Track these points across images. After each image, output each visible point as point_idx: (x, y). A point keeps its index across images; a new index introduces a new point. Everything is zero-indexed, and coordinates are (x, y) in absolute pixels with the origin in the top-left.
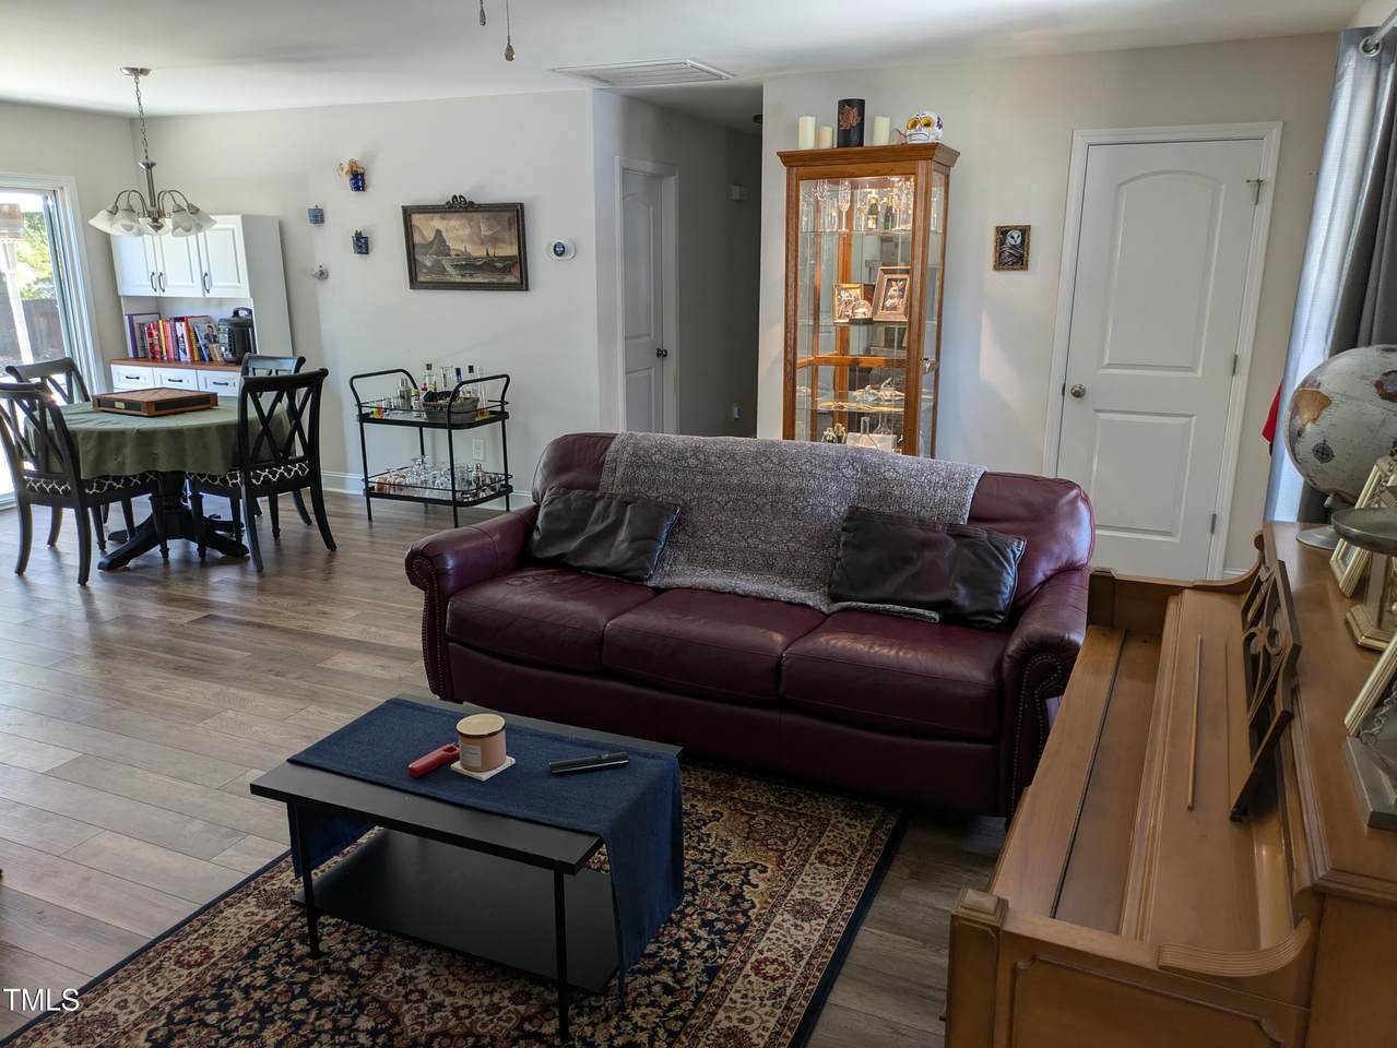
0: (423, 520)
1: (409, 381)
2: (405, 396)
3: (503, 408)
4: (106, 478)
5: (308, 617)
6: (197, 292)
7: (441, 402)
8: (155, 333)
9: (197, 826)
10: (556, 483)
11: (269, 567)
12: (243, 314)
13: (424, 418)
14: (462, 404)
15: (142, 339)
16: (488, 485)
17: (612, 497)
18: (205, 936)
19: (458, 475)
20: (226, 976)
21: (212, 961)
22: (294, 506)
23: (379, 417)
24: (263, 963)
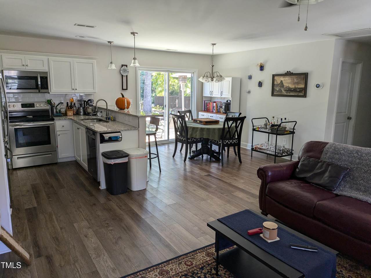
0: (266, 159)
1: (267, 121)
2: (266, 125)
3: (293, 130)
4: (193, 138)
5: (232, 180)
6: (219, 96)
7: (275, 127)
8: (209, 105)
9: (196, 228)
10: (306, 155)
11: (225, 165)
12: (229, 101)
13: (270, 131)
14: (281, 128)
15: (206, 106)
16: (286, 152)
17: (325, 162)
18: (192, 258)
19: (277, 148)
20: (195, 272)
21: (193, 266)
22: (233, 150)
23: (258, 130)
24: (204, 272)
